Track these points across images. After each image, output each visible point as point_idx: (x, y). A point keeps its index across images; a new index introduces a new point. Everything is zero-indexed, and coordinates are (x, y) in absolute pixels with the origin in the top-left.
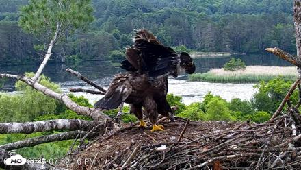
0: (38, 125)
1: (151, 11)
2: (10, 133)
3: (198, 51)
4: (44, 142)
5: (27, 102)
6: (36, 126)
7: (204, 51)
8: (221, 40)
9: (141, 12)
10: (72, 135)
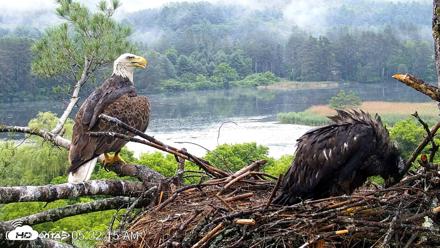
0: (63, 189)
1: (223, 21)
2: (22, 200)
3: (292, 79)
4: (71, 215)
5: (42, 157)
6: (59, 191)
7: (299, 80)
8: (325, 64)
9: (209, 23)
10: (112, 202)
